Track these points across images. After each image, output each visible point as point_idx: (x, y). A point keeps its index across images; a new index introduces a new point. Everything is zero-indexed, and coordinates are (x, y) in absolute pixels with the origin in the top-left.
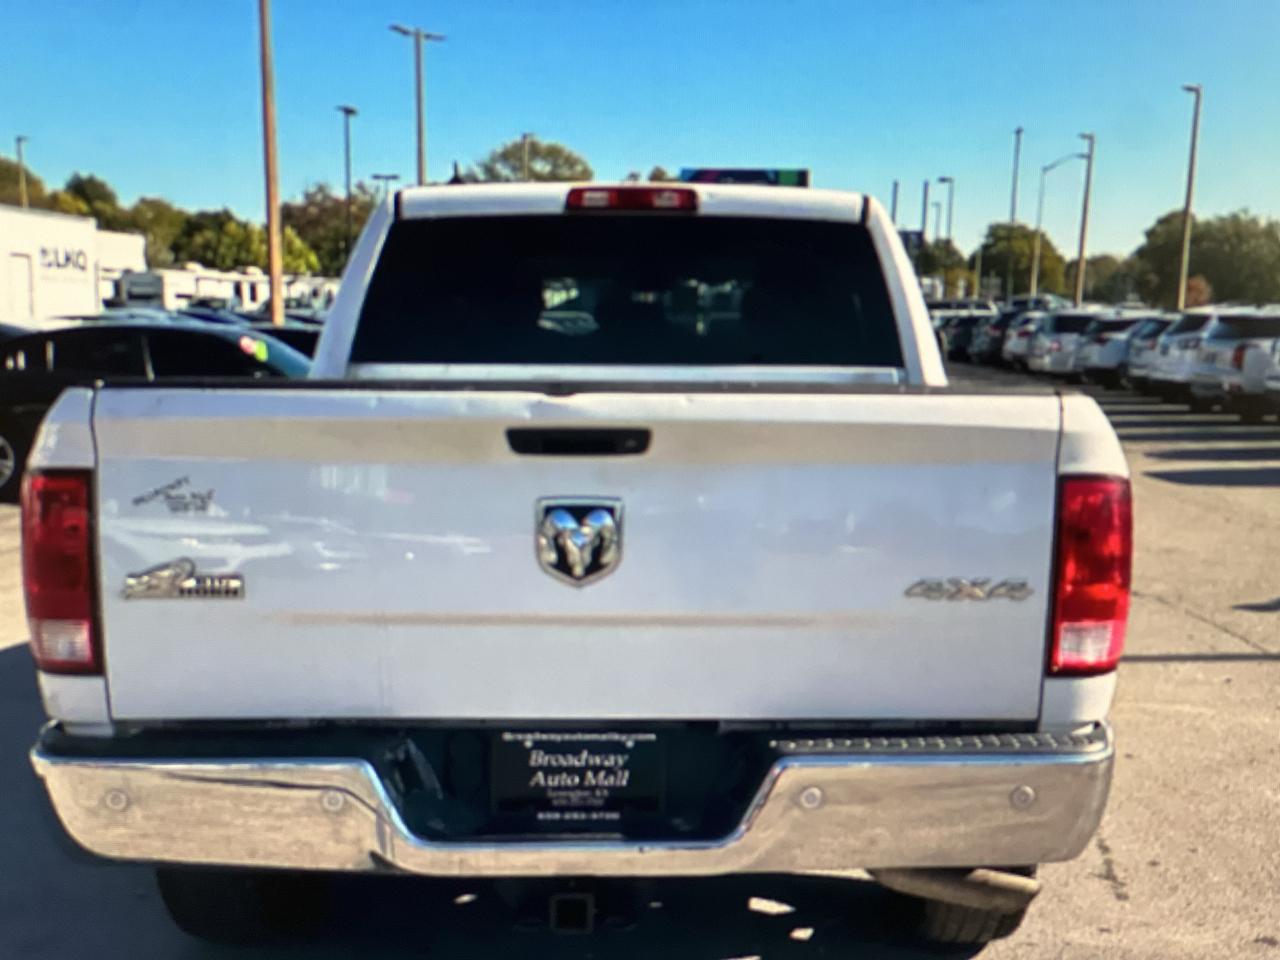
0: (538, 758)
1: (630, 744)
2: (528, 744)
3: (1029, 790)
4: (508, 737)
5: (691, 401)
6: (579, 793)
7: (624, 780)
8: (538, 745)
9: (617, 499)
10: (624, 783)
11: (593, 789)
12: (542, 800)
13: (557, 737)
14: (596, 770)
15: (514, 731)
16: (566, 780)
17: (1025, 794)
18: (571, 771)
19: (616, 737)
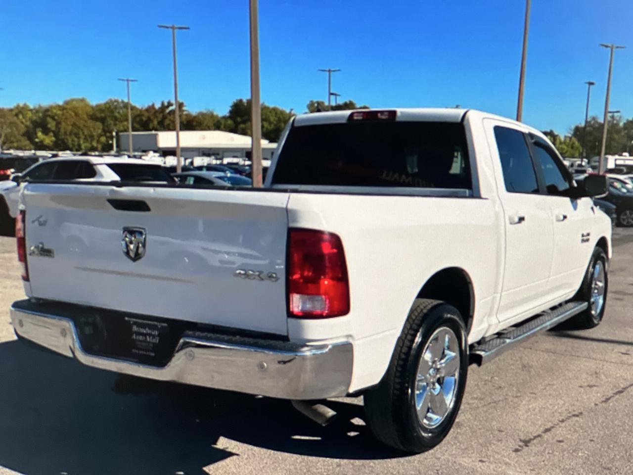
0: (135, 328)
1: (159, 327)
2: (132, 322)
3: (265, 365)
4: (126, 319)
5: (154, 190)
6: (144, 344)
7: (156, 340)
8: (135, 323)
9: (144, 229)
10: (158, 341)
11: (149, 342)
12: (134, 345)
13: (140, 321)
14: (150, 335)
15: (128, 317)
16: (141, 338)
17: (264, 366)
18: (143, 334)
19: (156, 323)
